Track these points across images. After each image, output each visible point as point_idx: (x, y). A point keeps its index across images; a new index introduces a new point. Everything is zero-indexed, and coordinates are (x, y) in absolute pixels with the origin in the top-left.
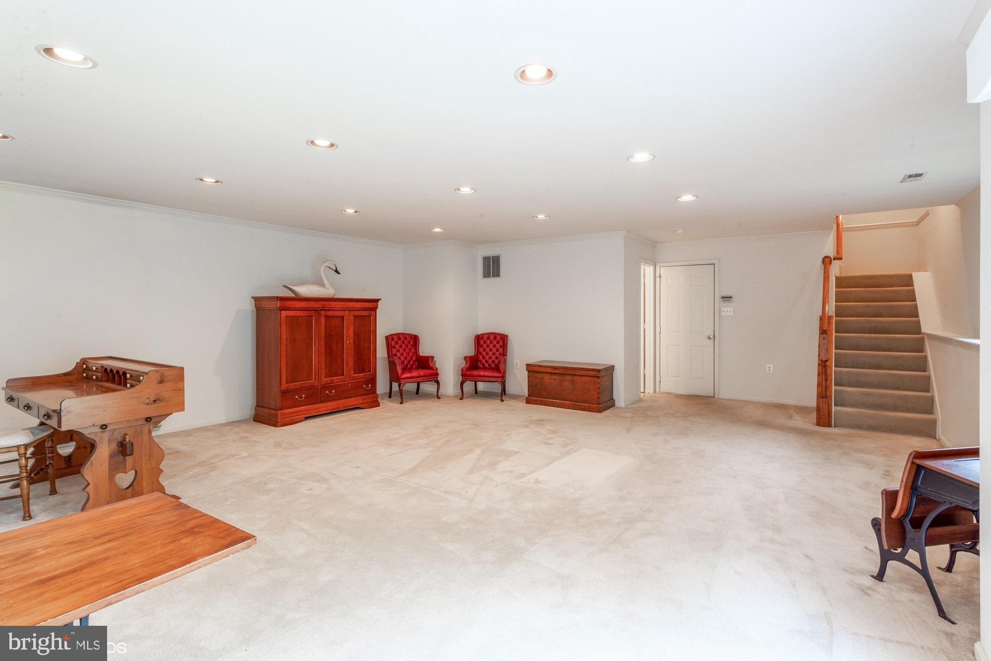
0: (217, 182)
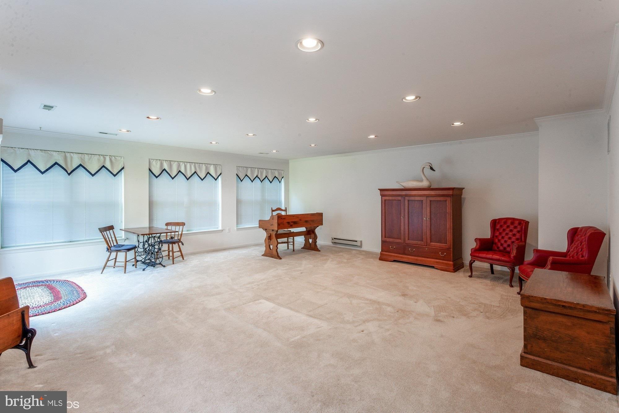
0: (376, 137)
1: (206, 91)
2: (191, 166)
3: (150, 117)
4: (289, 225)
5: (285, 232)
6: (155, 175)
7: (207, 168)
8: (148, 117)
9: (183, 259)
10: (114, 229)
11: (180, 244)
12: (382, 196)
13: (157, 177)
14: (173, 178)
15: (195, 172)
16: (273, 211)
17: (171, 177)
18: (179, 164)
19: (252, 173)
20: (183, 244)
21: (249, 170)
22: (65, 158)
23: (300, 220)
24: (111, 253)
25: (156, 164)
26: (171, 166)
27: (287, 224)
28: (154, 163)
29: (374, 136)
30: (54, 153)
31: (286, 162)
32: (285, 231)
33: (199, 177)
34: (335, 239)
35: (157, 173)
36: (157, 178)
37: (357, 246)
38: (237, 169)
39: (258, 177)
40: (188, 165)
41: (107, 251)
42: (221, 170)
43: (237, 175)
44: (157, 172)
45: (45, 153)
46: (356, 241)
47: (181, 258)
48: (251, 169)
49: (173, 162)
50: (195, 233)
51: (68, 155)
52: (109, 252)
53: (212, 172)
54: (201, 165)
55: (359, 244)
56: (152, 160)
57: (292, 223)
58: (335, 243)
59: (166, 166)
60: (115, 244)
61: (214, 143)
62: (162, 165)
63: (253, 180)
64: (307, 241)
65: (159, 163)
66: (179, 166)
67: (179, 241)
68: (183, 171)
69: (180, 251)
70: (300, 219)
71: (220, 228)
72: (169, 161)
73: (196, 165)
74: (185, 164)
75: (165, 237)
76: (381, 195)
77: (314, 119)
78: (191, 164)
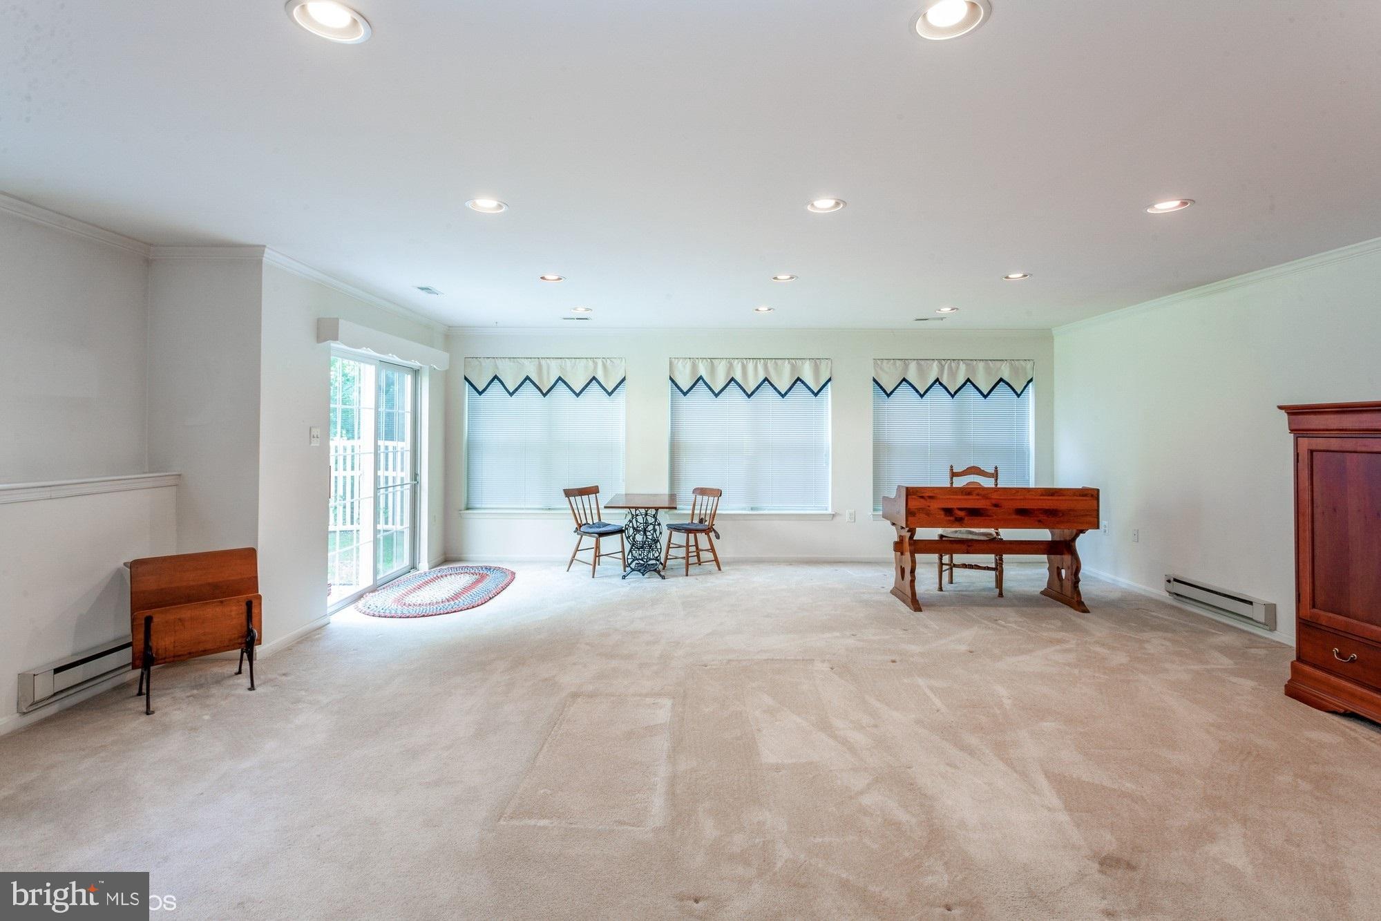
0: (1186, 202)
1: (486, 204)
2: (756, 368)
3: (546, 277)
4: (952, 518)
5: (970, 537)
6: (681, 391)
7: (794, 368)
8: (543, 278)
9: (720, 569)
10: (598, 492)
11: (712, 535)
12: (1298, 432)
13: (685, 394)
14: (716, 395)
15: (766, 379)
16: (954, 474)
17: (713, 392)
18: (731, 365)
19: (922, 372)
20: (718, 537)
21: (913, 367)
22: (540, 367)
23: (996, 505)
24: (582, 536)
25: (684, 367)
26: (713, 370)
27: (942, 513)
28: (679, 365)
29: (1177, 203)
30: (526, 362)
31: (1044, 337)
32: (971, 533)
33: (775, 389)
34: (1175, 580)
35: (685, 384)
36: (685, 396)
37: (1251, 619)
38: (874, 367)
39: (941, 384)
40: (750, 366)
41: (575, 532)
42: (831, 370)
43: (875, 380)
44: (685, 382)
45: (514, 362)
46: (1251, 603)
47: (713, 566)
48: (918, 364)
49: (717, 360)
50: (766, 515)
51: (543, 362)
52: (578, 534)
53: (808, 377)
54: (779, 362)
55: (1260, 615)
56: (677, 360)
57: (961, 514)
58: (1178, 595)
59: (703, 371)
60: (596, 520)
61: (763, 309)
62: (694, 367)
63: (956, 393)
64: (1055, 572)
65: (689, 364)
66: (730, 367)
67: (709, 530)
68: (738, 378)
69: (712, 550)
70: (994, 502)
71: (830, 511)
72: (709, 360)
73: (769, 364)
74: (743, 364)
75: (690, 517)
76: (1292, 431)
77: (832, 203)
78: (756, 363)
